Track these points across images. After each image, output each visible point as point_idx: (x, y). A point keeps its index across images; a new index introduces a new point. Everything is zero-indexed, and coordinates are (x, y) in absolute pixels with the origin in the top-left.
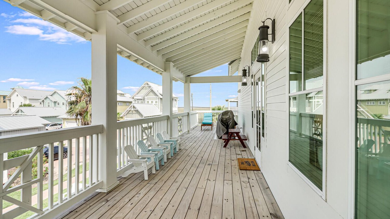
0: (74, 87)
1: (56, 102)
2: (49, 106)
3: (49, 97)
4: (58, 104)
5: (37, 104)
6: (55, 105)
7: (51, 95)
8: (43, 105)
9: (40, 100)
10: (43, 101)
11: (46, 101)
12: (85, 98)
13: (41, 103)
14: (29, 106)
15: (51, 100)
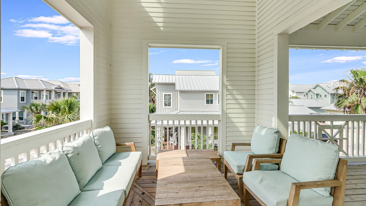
0: (341, 80)
1: (318, 94)
2: (312, 98)
3: (312, 90)
4: (320, 97)
5: (301, 96)
6: (317, 97)
7: (314, 89)
8: (307, 97)
9: (304, 93)
10: (307, 94)
11: (310, 94)
12: (355, 90)
13: (305, 96)
14: (297, 98)
15: (313, 93)
